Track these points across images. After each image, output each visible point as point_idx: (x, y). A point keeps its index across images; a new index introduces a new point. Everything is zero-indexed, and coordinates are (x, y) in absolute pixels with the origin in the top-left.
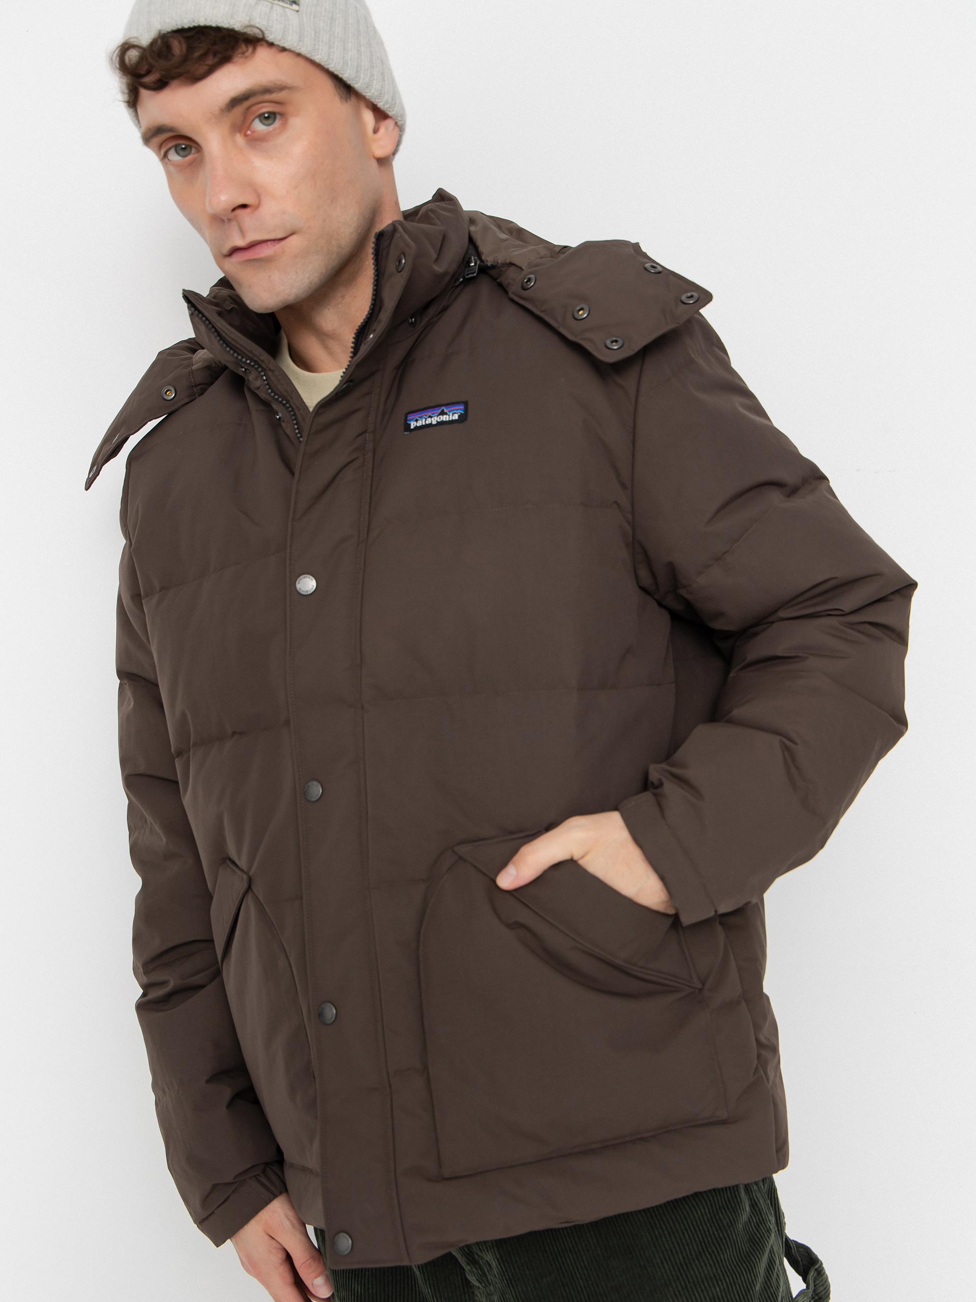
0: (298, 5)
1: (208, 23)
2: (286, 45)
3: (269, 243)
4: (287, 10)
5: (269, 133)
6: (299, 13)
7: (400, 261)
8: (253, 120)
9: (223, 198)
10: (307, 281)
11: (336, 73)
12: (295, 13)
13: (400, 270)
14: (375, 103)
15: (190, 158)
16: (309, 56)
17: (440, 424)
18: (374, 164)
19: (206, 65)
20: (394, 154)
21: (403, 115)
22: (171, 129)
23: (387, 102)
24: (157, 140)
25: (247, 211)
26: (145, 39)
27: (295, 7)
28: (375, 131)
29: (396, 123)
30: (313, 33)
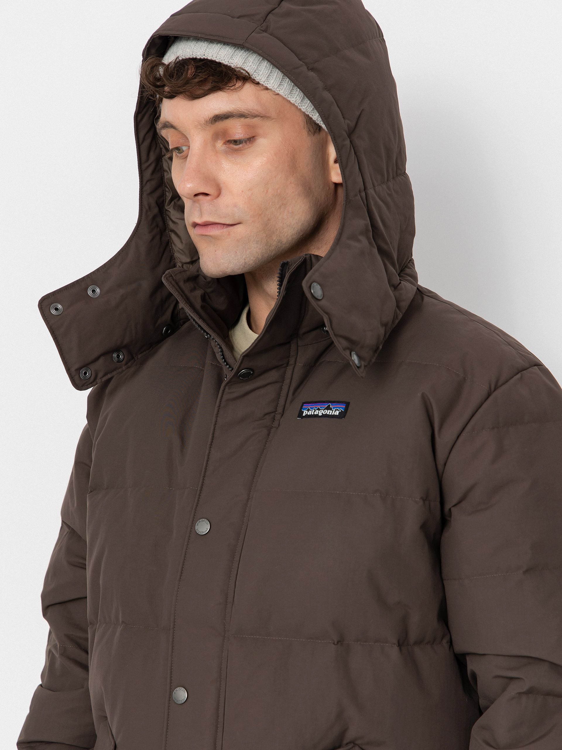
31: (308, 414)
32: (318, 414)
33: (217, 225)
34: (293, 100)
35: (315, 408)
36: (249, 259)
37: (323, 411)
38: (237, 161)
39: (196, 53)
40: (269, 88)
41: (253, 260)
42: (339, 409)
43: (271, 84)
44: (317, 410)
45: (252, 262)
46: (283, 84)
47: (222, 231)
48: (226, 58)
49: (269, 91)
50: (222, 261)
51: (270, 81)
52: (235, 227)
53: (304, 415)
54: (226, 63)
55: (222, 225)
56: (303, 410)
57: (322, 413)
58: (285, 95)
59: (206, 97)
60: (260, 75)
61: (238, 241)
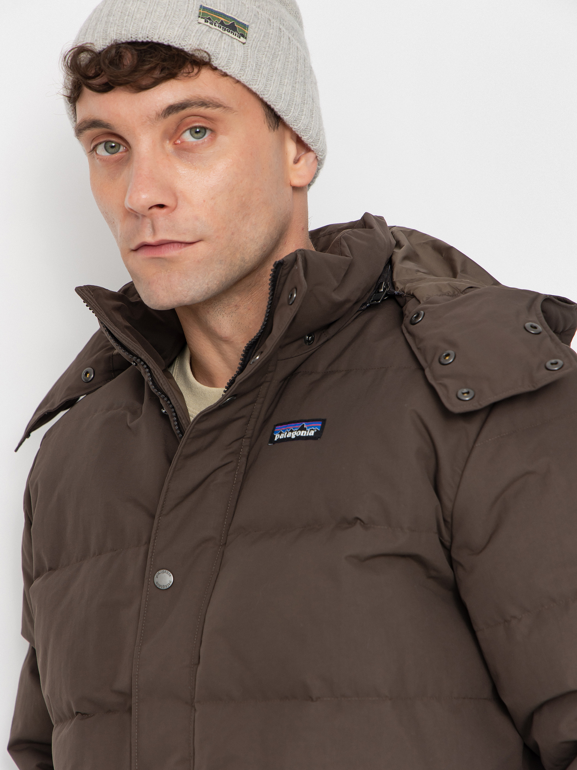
0: (246, 38)
1: (161, 41)
2: (228, 72)
3: (176, 244)
4: (235, 40)
5: (197, 145)
6: (245, 45)
7: (292, 295)
8: (186, 130)
9: (144, 196)
10: (205, 286)
11: (269, 103)
12: (242, 44)
13: (290, 303)
14: (300, 136)
15: (117, 155)
16: (247, 84)
17: (298, 438)
18: (290, 190)
19: (152, 77)
20: (309, 185)
21: (324, 151)
22: (106, 126)
23: (311, 137)
24: (88, 133)
25: (164, 211)
26: (100, 45)
27: (242, 39)
28: (296, 161)
29: (316, 157)
30: (254, 65)
31: (281, 438)
32: (291, 437)
33: (172, 244)
34: (255, 88)
35: (287, 430)
36: (212, 283)
37: (297, 432)
38: (194, 165)
39: (136, 36)
40: (229, 74)
41: (216, 284)
42: (314, 429)
43: (231, 68)
44: (290, 432)
45: (215, 286)
46: (243, 69)
47: (180, 251)
48: (176, 39)
49: (228, 78)
50: (180, 288)
51: (230, 65)
52: (194, 245)
53: (276, 439)
54: (176, 46)
55: (179, 244)
56: (275, 434)
57: (296, 436)
58: (247, 82)
59: (157, 87)
60: (219, 58)
61: (199, 262)
